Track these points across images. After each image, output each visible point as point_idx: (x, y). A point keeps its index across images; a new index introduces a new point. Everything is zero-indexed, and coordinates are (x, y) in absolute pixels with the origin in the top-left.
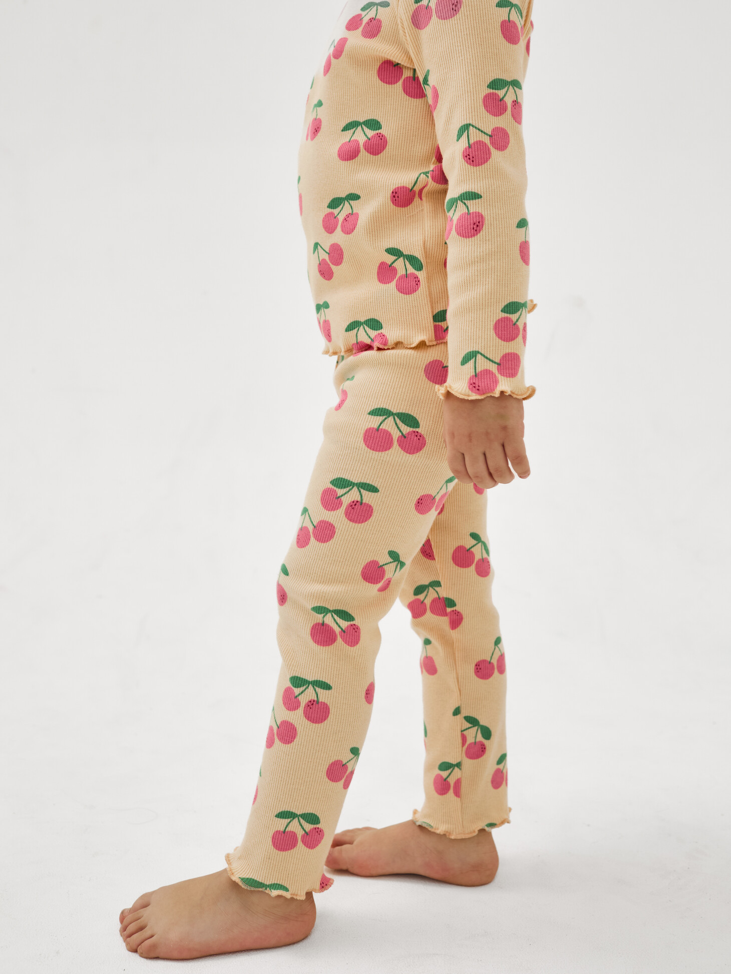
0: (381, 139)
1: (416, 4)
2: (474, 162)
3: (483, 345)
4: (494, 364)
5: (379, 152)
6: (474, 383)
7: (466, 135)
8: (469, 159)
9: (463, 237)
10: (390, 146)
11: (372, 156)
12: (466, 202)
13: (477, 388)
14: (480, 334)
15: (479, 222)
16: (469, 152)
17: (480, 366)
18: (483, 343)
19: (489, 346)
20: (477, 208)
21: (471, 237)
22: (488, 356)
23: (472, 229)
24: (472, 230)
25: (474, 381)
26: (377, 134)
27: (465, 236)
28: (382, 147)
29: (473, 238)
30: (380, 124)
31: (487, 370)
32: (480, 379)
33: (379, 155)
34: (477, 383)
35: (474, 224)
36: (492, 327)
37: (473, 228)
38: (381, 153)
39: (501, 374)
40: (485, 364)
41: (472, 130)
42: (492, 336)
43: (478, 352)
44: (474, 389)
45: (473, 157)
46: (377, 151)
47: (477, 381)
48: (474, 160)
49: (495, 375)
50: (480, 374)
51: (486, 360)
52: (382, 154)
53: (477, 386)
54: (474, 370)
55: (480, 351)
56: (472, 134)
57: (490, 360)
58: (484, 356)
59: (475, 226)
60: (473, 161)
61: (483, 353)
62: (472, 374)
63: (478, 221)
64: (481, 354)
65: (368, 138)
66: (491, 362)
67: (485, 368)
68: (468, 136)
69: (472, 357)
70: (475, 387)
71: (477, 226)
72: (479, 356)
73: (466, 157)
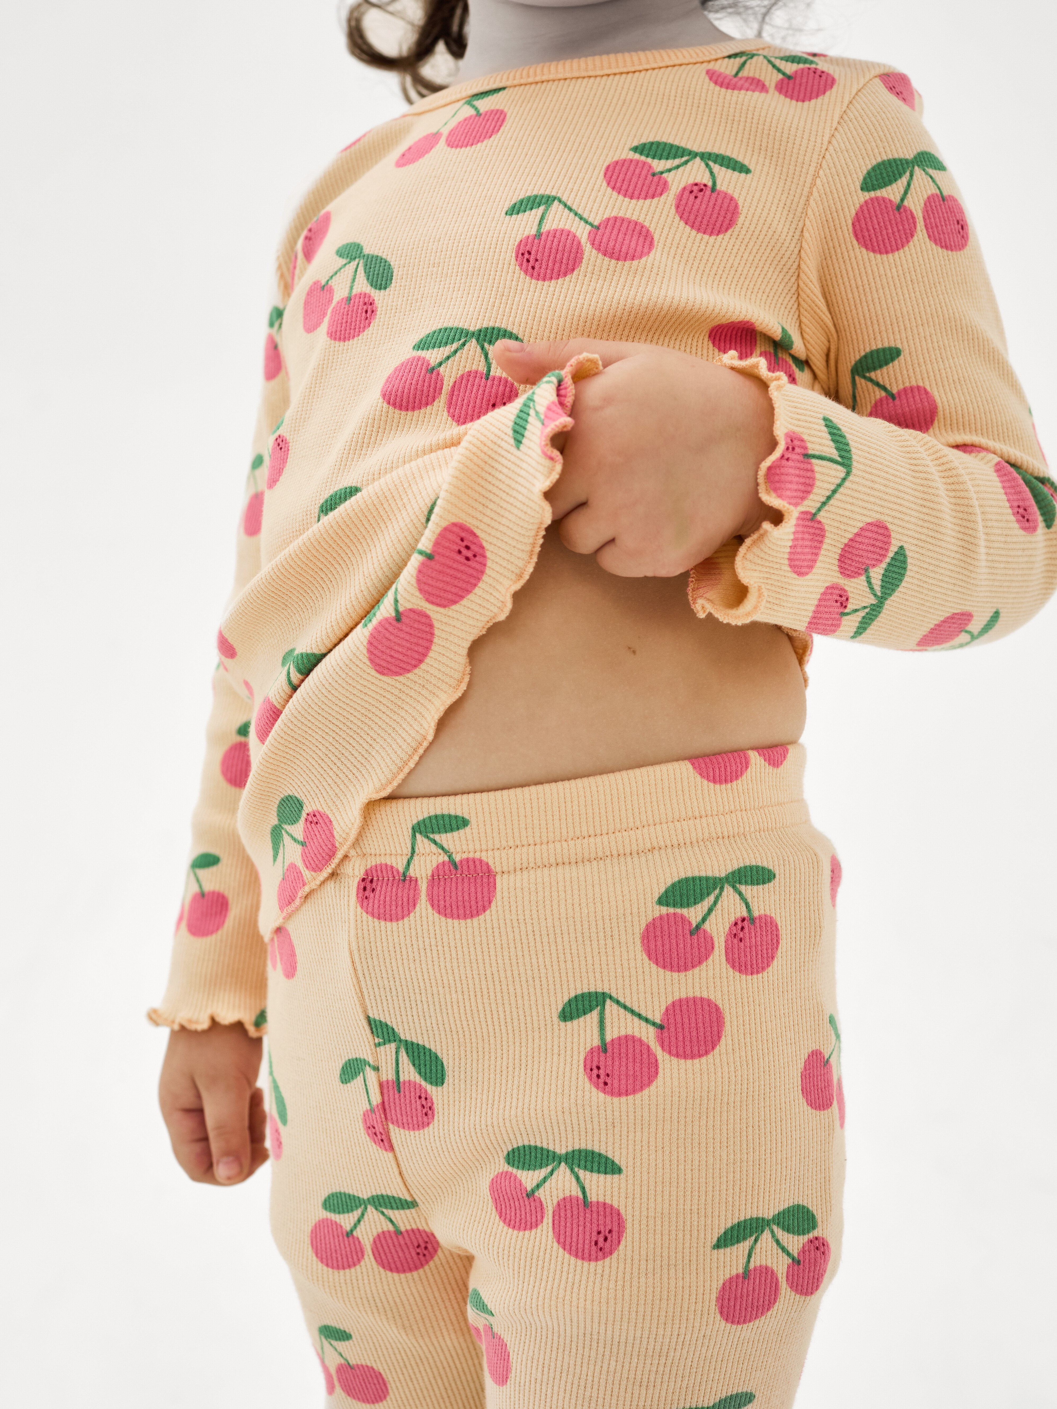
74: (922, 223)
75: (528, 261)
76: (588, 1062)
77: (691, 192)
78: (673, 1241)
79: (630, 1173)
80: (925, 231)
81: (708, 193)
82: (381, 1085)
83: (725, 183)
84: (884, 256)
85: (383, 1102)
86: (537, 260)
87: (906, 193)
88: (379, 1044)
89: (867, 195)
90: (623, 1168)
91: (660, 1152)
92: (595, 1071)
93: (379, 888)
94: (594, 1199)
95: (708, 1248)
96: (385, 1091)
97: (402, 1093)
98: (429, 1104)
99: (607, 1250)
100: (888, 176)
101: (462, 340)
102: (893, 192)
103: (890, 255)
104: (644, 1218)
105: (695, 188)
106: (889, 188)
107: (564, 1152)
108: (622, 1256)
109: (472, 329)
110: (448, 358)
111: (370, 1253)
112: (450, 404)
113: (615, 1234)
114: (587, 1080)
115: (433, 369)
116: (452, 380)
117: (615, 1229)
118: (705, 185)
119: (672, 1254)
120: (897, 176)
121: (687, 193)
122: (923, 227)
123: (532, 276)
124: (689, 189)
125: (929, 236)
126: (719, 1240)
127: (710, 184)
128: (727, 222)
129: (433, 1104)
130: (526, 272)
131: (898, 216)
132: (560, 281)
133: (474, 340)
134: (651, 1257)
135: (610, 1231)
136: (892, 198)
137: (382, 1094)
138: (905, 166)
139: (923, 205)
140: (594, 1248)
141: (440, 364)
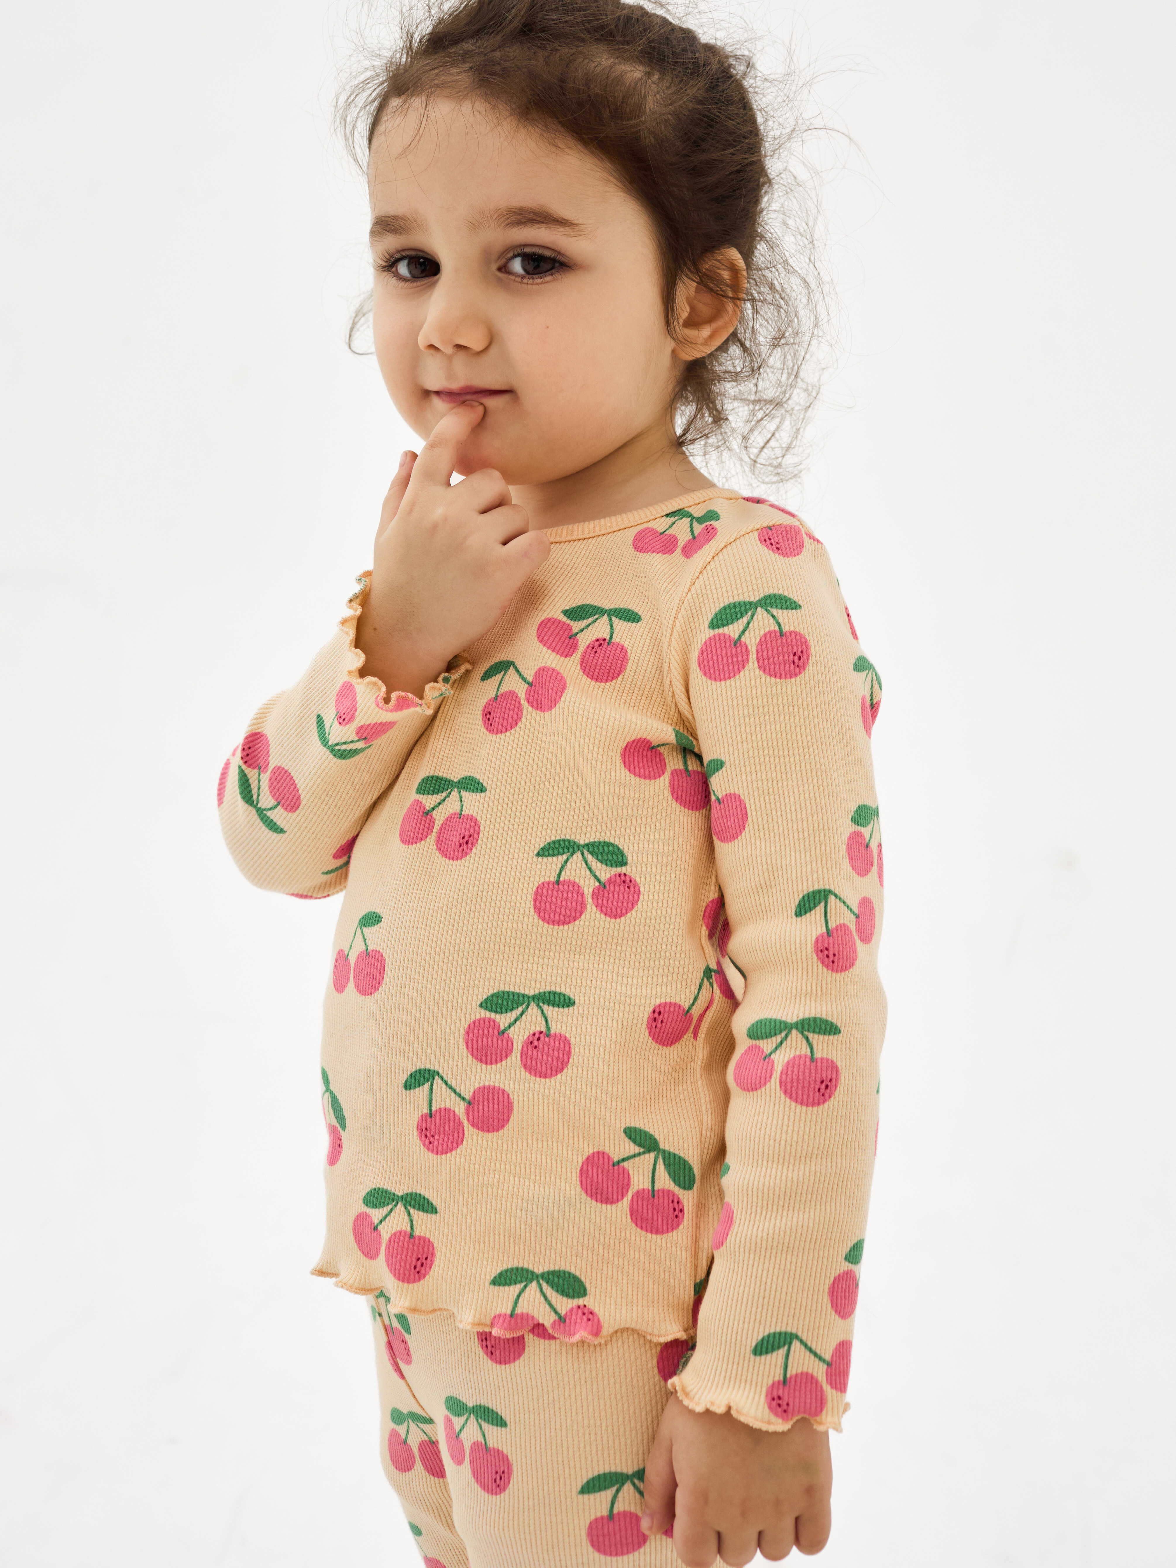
0: (628, 887)
1: (711, 631)
2: (836, 964)
3: (807, 1322)
4: (821, 1364)
5: (624, 911)
6: (779, 1398)
7: (823, 911)
8: (828, 956)
9: (796, 1101)
10: (645, 900)
11: (608, 919)
12: (810, 1035)
13: (785, 1407)
14: (804, 1300)
15: (831, 1080)
16: (829, 944)
17: (795, 1365)
18: (807, 1319)
19: (816, 1326)
20: (830, 1051)
21: (813, 1105)
22: (814, 1348)
23: (817, 1090)
24: (817, 1094)
25: (781, 1394)
26: (620, 875)
27: (799, 1100)
28: (630, 903)
29: (815, 1108)
30: (623, 855)
31: (807, 1374)
32: (792, 1391)
33: (623, 918)
34: (786, 1398)
35: (822, 1082)
36: (827, 1290)
37: (819, 1090)
38: (626, 913)
39: (831, 1384)
40: (806, 1361)
41: (833, 904)
42: (824, 1308)
43: (797, 1337)
44: (779, 1410)
45: (834, 955)
46: (619, 910)
47: (786, 1394)
48: (836, 961)
49: (821, 1387)
50: (793, 1380)
51: (808, 1353)
52: (628, 916)
53: (785, 1403)
54: (782, 1372)
55: (800, 1334)
56: (833, 911)
57: (815, 1354)
58: (806, 1346)
59: (823, 1087)
60: (833, 962)
61: (804, 1339)
62: (777, 1379)
63: (829, 1077)
64: (801, 1341)
65: (600, 882)
66: (817, 1360)
67: (805, 1370)
68: (826, 913)
69: (782, 1343)
70: (779, 1405)
71: (827, 1087)
72: (796, 1345)
73: (822, 951)
74: (755, 655)
78: (546, 1484)
79: (513, 1427)
80: (756, 662)
81: (605, 646)
83: (619, 637)
84: (718, 683)
87: (744, 631)
89: (712, 632)
90: (508, 1423)
91: (532, 1413)
94: (491, 1446)
95: (575, 1494)
99: (502, 1486)
100: (732, 616)
102: (733, 630)
103: (723, 683)
104: (524, 1464)
106: (731, 626)
108: (511, 1493)
110: (439, 804)
112: (438, 841)
113: (506, 1475)
115: (428, 812)
116: (441, 822)
117: (506, 1471)
119: (546, 1495)
120: (739, 616)
122: (755, 659)
125: (759, 667)
126: (582, 1488)
127: (608, 638)
128: (618, 669)
131: (734, 650)
132: (508, 733)
134: (531, 1496)
135: (503, 1472)
136: (732, 635)
138: (748, 607)
139: (758, 640)
141: (433, 809)
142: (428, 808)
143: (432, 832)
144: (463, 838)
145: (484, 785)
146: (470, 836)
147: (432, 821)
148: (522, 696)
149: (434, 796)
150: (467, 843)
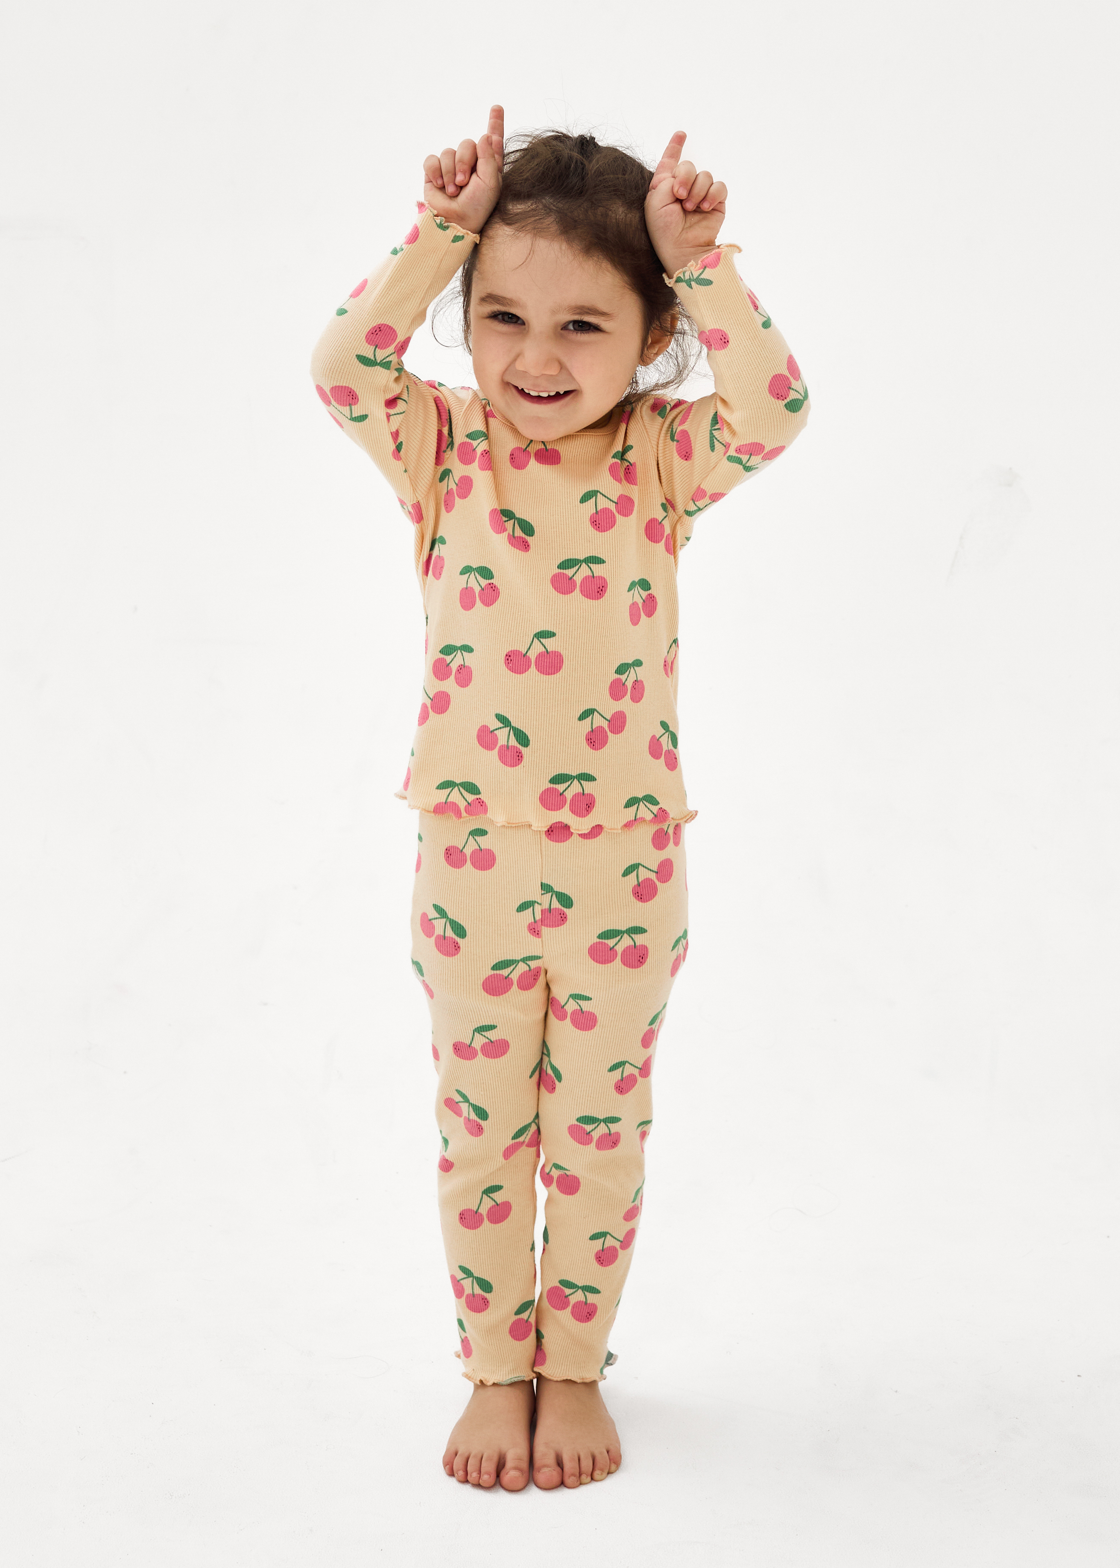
75: (596, 525)
76: (634, 891)
77: (627, 473)
82: (542, 911)
85: (542, 918)
86: (599, 524)
88: (544, 894)
92: (637, 894)
93: (555, 830)
96: (544, 913)
97: (552, 914)
98: (565, 916)
101: (579, 564)
105: (627, 470)
107: (625, 929)
109: (582, 559)
110: (576, 573)
111: (516, 984)
114: (634, 898)
115: (571, 578)
118: (628, 466)
121: (626, 474)
123: (599, 531)
124: (626, 473)
129: (566, 915)
130: (596, 530)
133: (584, 564)
137: (542, 915)
140: (639, 963)
141: (573, 576)
142: (570, 576)
143: (576, 587)
144: (599, 588)
145: (604, 559)
146: (603, 587)
147: (575, 582)
148: (614, 510)
149: (572, 569)
150: (602, 590)
